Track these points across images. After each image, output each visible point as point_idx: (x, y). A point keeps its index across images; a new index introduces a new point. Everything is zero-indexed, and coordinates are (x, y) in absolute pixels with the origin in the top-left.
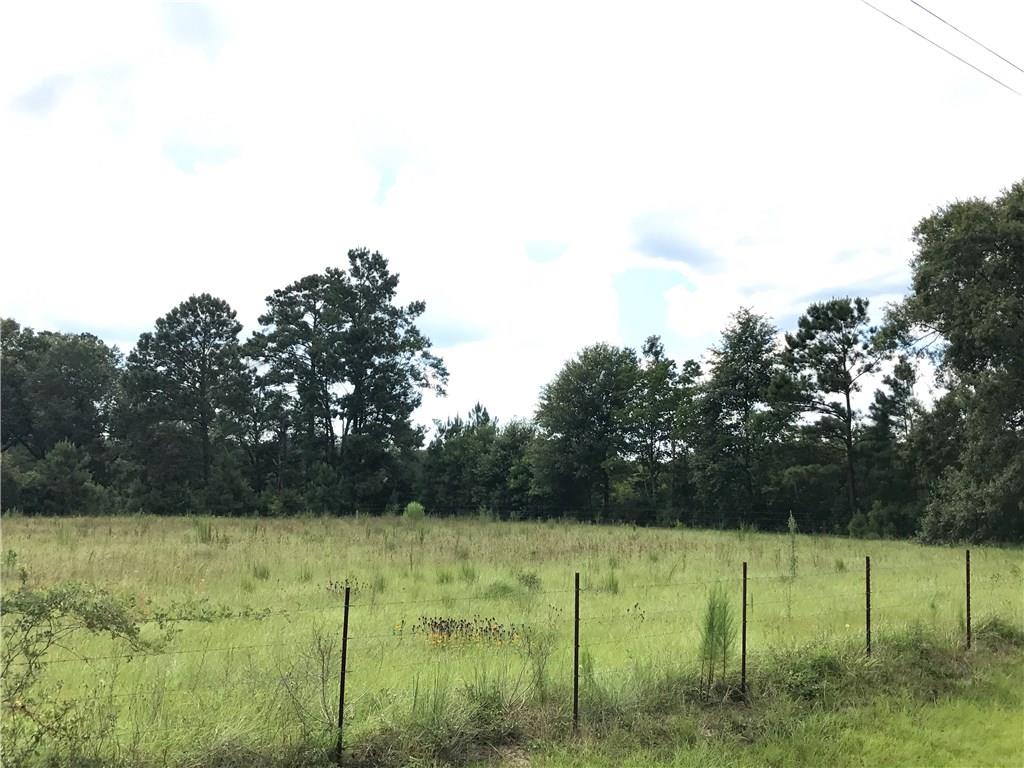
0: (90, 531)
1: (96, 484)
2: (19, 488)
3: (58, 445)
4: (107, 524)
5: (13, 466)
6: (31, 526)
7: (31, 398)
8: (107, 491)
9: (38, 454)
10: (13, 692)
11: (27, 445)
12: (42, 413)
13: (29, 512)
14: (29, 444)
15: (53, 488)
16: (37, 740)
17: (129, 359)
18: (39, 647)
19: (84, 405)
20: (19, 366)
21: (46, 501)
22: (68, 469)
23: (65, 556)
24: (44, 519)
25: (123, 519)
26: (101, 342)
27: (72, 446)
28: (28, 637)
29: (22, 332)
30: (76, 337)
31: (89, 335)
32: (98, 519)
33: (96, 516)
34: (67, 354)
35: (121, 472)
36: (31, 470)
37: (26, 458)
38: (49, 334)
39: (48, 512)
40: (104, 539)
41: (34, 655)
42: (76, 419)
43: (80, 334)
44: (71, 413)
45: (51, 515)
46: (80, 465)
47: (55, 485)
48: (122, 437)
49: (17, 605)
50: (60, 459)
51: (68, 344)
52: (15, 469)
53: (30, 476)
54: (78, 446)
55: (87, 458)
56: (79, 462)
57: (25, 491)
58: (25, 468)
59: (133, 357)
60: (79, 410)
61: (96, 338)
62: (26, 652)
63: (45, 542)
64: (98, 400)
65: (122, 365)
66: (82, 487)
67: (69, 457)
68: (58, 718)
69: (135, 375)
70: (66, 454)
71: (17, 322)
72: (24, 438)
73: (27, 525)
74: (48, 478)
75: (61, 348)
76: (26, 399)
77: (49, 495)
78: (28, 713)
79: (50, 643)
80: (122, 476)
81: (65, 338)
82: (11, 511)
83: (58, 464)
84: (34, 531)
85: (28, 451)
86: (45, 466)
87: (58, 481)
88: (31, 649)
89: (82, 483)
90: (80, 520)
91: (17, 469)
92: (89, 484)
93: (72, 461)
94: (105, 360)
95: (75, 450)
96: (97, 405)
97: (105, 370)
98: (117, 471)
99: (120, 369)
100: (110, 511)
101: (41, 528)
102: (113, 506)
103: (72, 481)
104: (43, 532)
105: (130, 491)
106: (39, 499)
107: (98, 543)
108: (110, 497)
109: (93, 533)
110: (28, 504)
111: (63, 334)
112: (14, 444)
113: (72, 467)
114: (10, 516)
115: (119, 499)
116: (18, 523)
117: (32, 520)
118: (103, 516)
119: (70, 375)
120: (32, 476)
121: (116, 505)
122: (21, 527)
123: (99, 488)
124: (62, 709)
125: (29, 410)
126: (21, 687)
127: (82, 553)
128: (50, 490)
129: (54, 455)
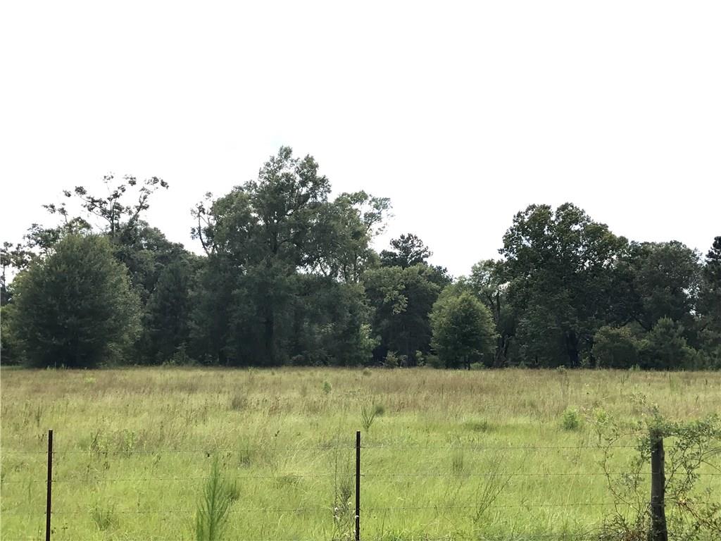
0: (691, 381)
1: (690, 348)
2: (637, 351)
3: (661, 321)
4: (702, 376)
5: (632, 336)
6: (649, 378)
7: (640, 289)
8: (699, 353)
9: (648, 327)
10: (677, 492)
11: (640, 322)
12: (649, 299)
13: (645, 367)
14: (641, 320)
15: (660, 351)
16: (697, 528)
17: (707, 256)
18: (693, 463)
19: (676, 292)
20: (631, 268)
21: (656, 360)
22: (670, 338)
23: (679, 399)
24: (657, 373)
25: (713, 373)
26: (684, 246)
27: (670, 321)
28: (685, 455)
29: (630, 244)
30: (667, 244)
31: (676, 242)
32: (695, 373)
33: (693, 371)
34: (662, 257)
35: (708, 339)
36: (644, 338)
37: (639, 330)
38: (648, 243)
39: (659, 368)
40: (703, 388)
41: (691, 467)
42: (673, 302)
43: (669, 242)
44: (669, 297)
45: (661, 370)
46: (677, 334)
47: (661, 348)
48: (705, 313)
50: (663, 330)
51: (662, 250)
52: (633, 338)
53: (644, 342)
54: (675, 321)
55: (681, 328)
56: (676, 332)
57: (640, 353)
58: (639, 338)
59: (710, 255)
60: (674, 295)
61: (681, 243)
62: (685, 466)
63: (661, 389)
64: (687, 288)
65: (703, 260)
66: (680, 350)
68: (710, 515)
69: (713, 268)
70: (668, 327)
71: (627, 237)
72: (637, 316)
73: (647, 377)
74: (656, 344)
75: (658, 253)
76: (637, 289)
77: (658, 356)
78: (689, 509)
79: (700, 460)
80: (710, 342)
81: (660, 245)
82: (635, 367)
83: (662, 334)
84: (652, 381)
85: (640, 326)
86: (653, 335)
87: (663, 346)
88: (688, 464)
89: (680, 347)
90: (683, 373)
91: (634, 338)
92: (685, 348)
93: (671, 330)
94: (689, 258)
95: (672, 323)
96: (686, 291)
97: (689, 266)
98: (705, 338)
99: (701, 265)
100: (702, 367)
101: (656, 379)
102: (704, 363)
103: (673, 345)
104: (659, 381)
105: (716, 353)
106: (652, 359)
107: (700, 390)
108: (701, 357)
109: (694, 383)
110: (645, 362)
111: (658, 243)
112: (630, 321)
113: (672, 336)
114: (633, 370)
115: (708, 358)
116: (640, 375)
117: (649, 373)
118: (697, 371)
119: (665, 271)
120: (645, 342)
121: (707, 363)
122: (642, 377)
123: (692, 350)
124: (712, 509)
125: (639, 298)
126: (682, 490)
127: (690, 397)
128: (659, 353)
129: (658, 328)
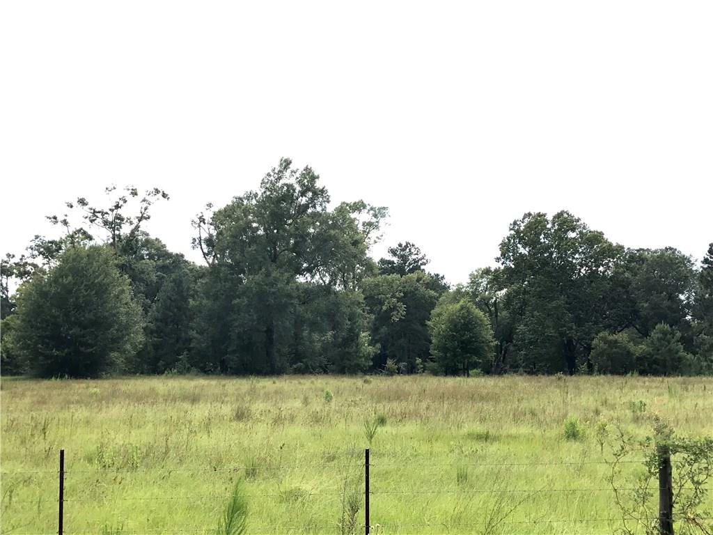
0: (690, 387)
1: (687, 354)
2: (635, 356)
3: (658, 326)
4: (700, 382)
5: (629, 342)
6: (647, 384)
7: (636, 295)
8: (696, 358)
9: (645, 333)
10: (686, 508)
11: (636, 328)
12: (646, 305)
13: (643, 373)
14: (637, 326)
15: (658, 357)
17: (703, 262)
18: (702, 477)
19: (672, 298)
20: (627, 274)
21: (654, 366)
22: (666, 343)
23: (678, 406)
24: (655, 379)
25: (710, 378)
26: (679, 252)
27: (667, 327)
28: (693, 471)
29: (626, 251)
30: (662, 250)
31: (671, 249)
32: (692, 379)
33: (690, 376)
34: (658, 263)
35: (705, 344)
36: (641, 343)
37: (636, 336)
38: (643, 250)
39: (656, 373)
40: (701, 394)
41: (698, 483)
42: (669, 308)
43: (664, 248)
44: (666, 303)
45: (659, 376)
46: (674, 340)
47: (658, 354)
48: (701, 318)
49: (684, 447)
50: (660, 336)
51: (658, 257)
53: (641, 348)
54: (671, 326)
55: (679, 334)
56: (673, 338)
57: (638, 359)
58: (636, 344)
59: (706, 261)
60: (669, 301)
61: (676, 250)
62: (693, 482)
63: (660, 395)
64: (683, 293)
65: (698, 266)
66: (677, 356)
67: (666, 335)
69: (709, 273)
70: (665, 333)
71: (623, 244)
72: (633, 322)
73: (644, 383)
74: (653, 350)
75: (653, 260)
76: (633, 295)
77: (656, 362)
78: (697, 524)
79: (708, 475)
80: (706, 347)
81: (655, 252)
82: (632, 373)
83: (658, 339)
84: (651, 387)
85: (636, 331)
86: (649, 341)
87: (660, 352)
88: (696, 479)
89: (677, 353)
90: (680, 379)
91: (631, 344)
92: (682, 353)
93: (669, 336)
94: (685, 264)
95: (669, 329)
96: (682, 297)
97: (685, 272)
98: (702, 344)
99: (696, 271)
100: (699, 373)
101: (654, 385)
102: (701, 369)
103: (670, 350)
104: (657, 387)
106: (649, 364)
107: (698, 396)
108: (698, 363)
109: (692, 389)
110: (642, 368)
111: (653, 249)
112: (627, 326)
113: (669, 343)
114: (631, 376)
115: (705, 364)
116: (638, 381)
117: (646, 379)
118: (694, 376)
119: (661, 277)
121: (704, 368)
122: (640, 383)
123: (690, 356)
125: (636, 304)
126: (690, 505)
127: (689, 403)
128: (656, 358)
129: (655, 333)
